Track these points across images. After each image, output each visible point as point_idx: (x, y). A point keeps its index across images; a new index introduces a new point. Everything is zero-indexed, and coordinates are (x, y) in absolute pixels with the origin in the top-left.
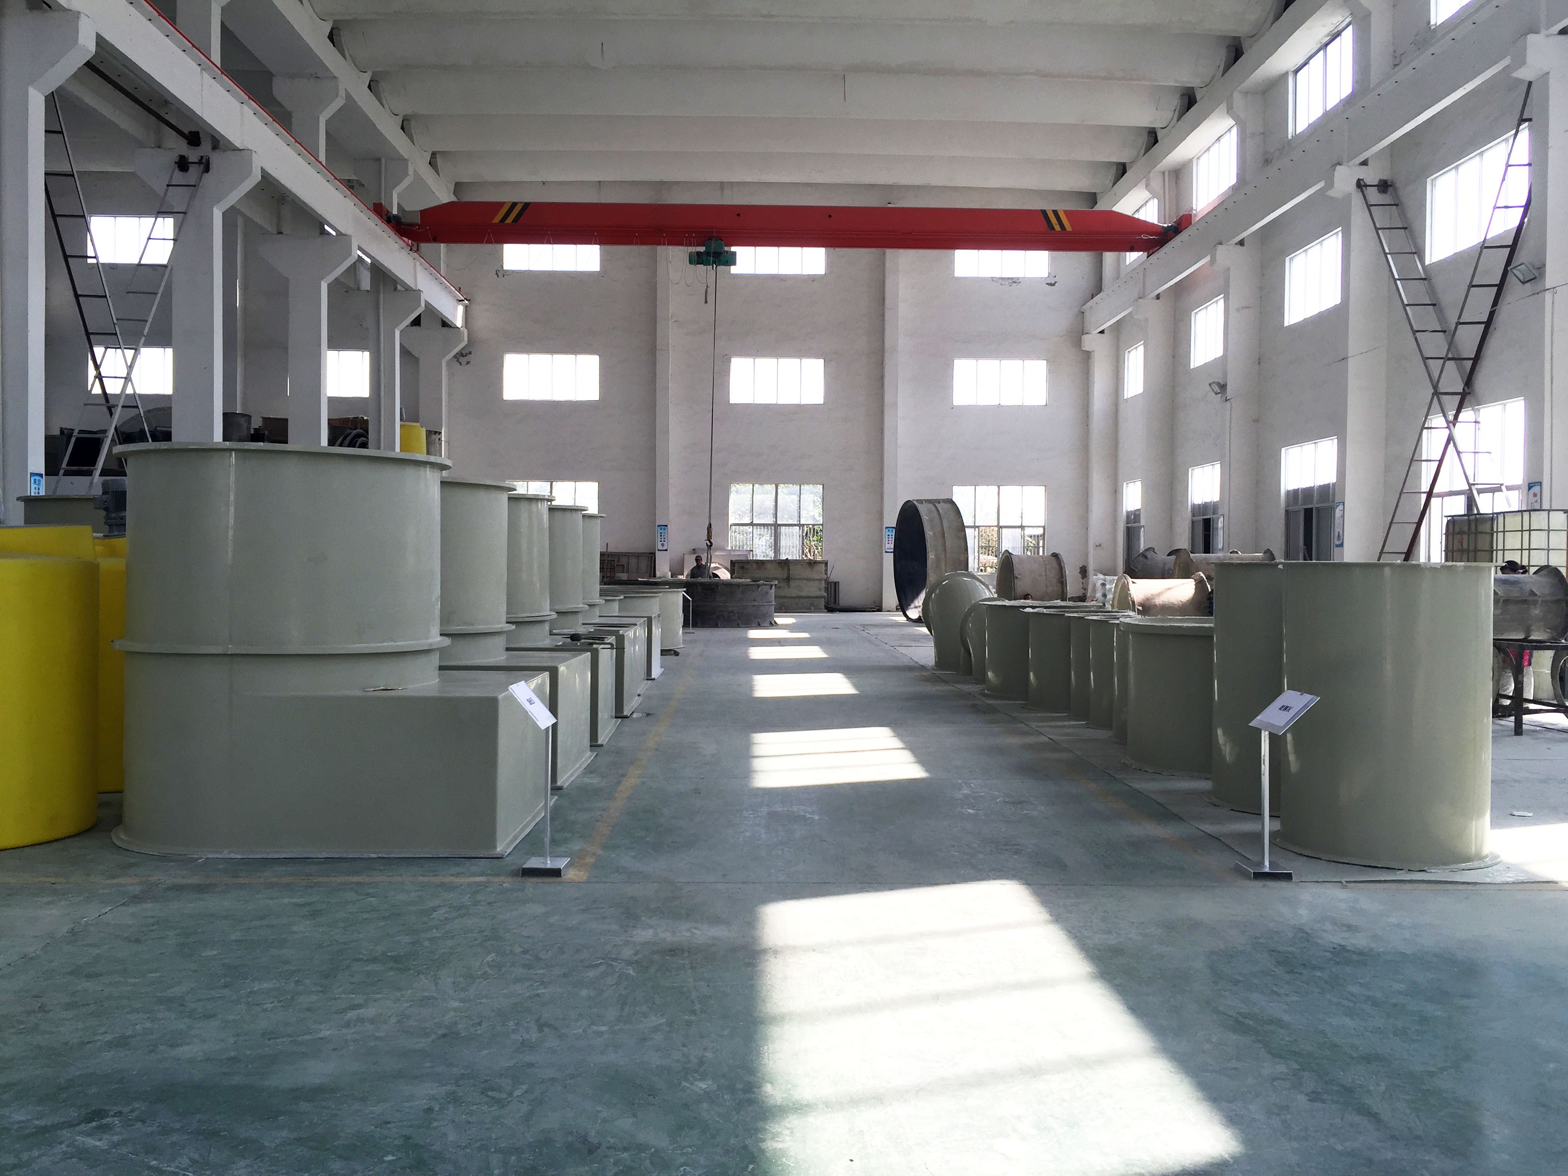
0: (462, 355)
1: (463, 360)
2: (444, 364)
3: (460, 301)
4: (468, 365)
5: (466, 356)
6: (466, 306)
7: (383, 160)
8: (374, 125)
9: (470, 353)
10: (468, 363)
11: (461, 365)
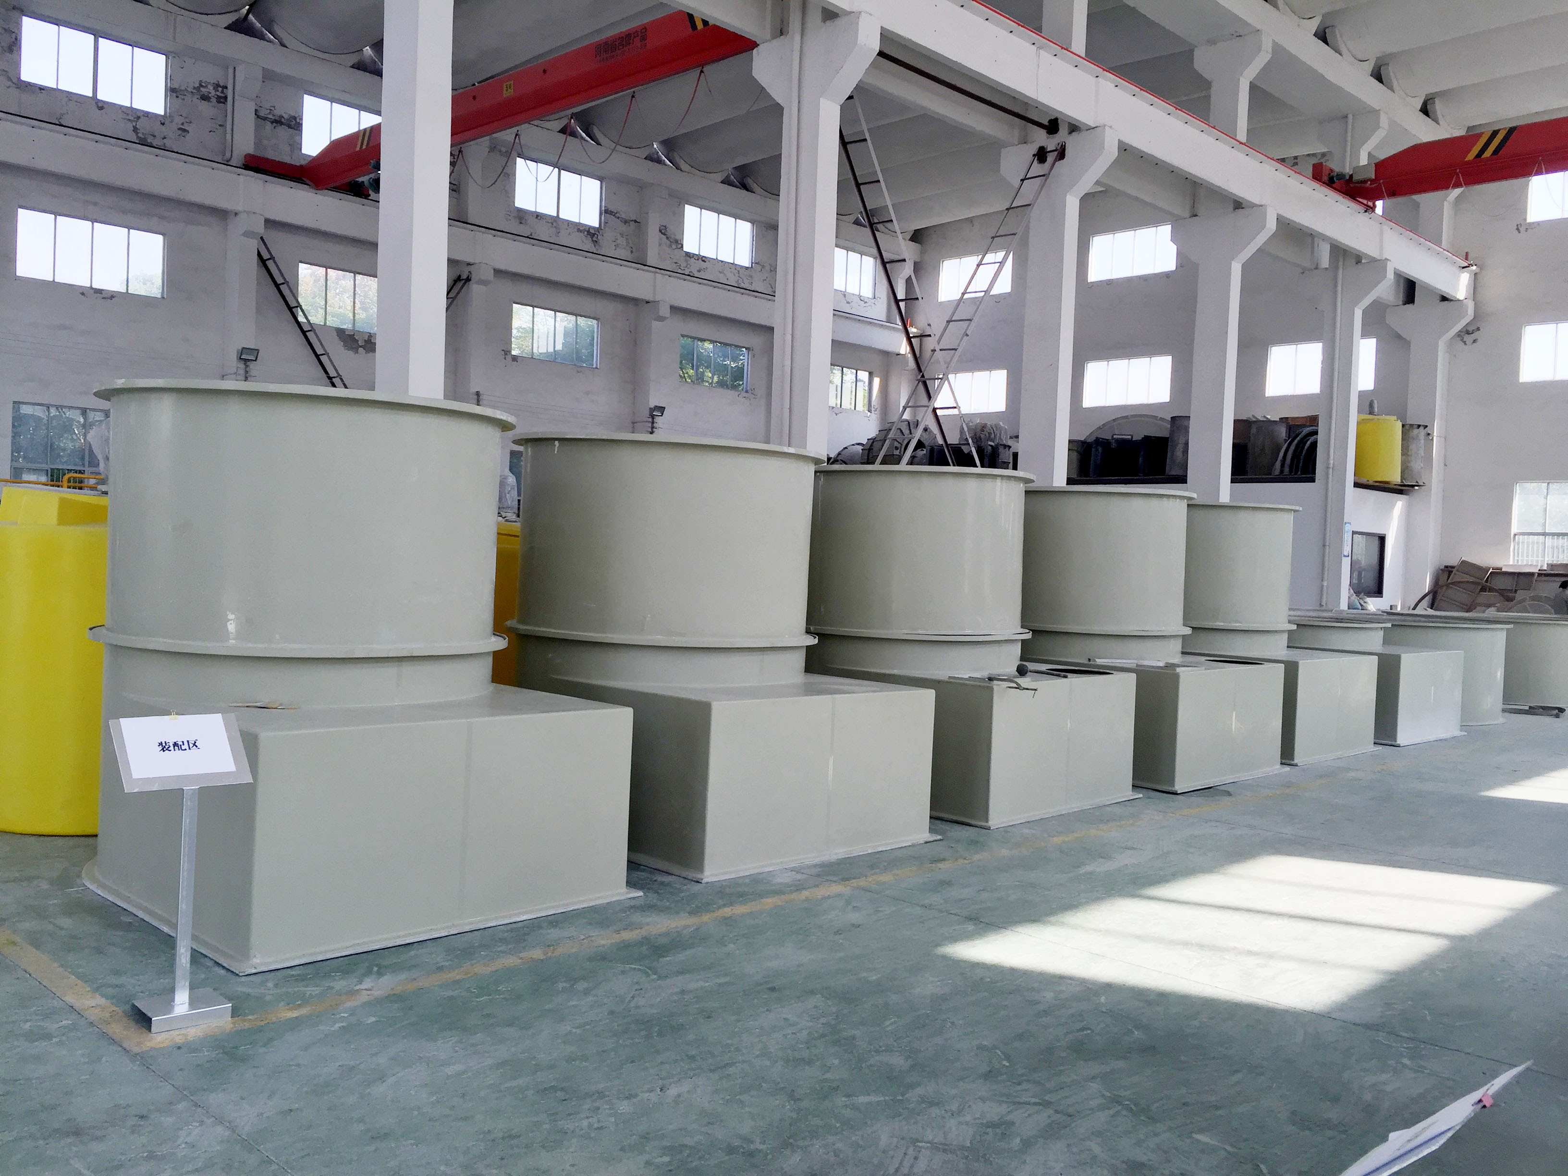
0: (1468, 333)
1: (1469, 339)
2: (1442, 345)
3: (1463, 268)
4: (1475, 344)
5: (1472, 333)
6: (1476, 274)
7: (1350, 117)
8: (1323, 76)
9: (1478, 329)
10: (1475, 341)
11: (1465, 344)
